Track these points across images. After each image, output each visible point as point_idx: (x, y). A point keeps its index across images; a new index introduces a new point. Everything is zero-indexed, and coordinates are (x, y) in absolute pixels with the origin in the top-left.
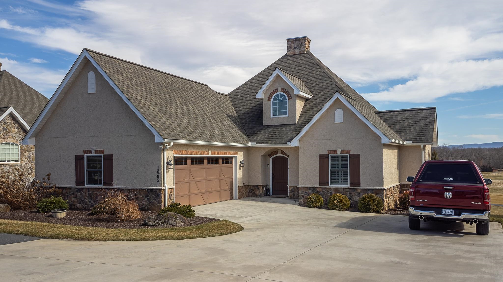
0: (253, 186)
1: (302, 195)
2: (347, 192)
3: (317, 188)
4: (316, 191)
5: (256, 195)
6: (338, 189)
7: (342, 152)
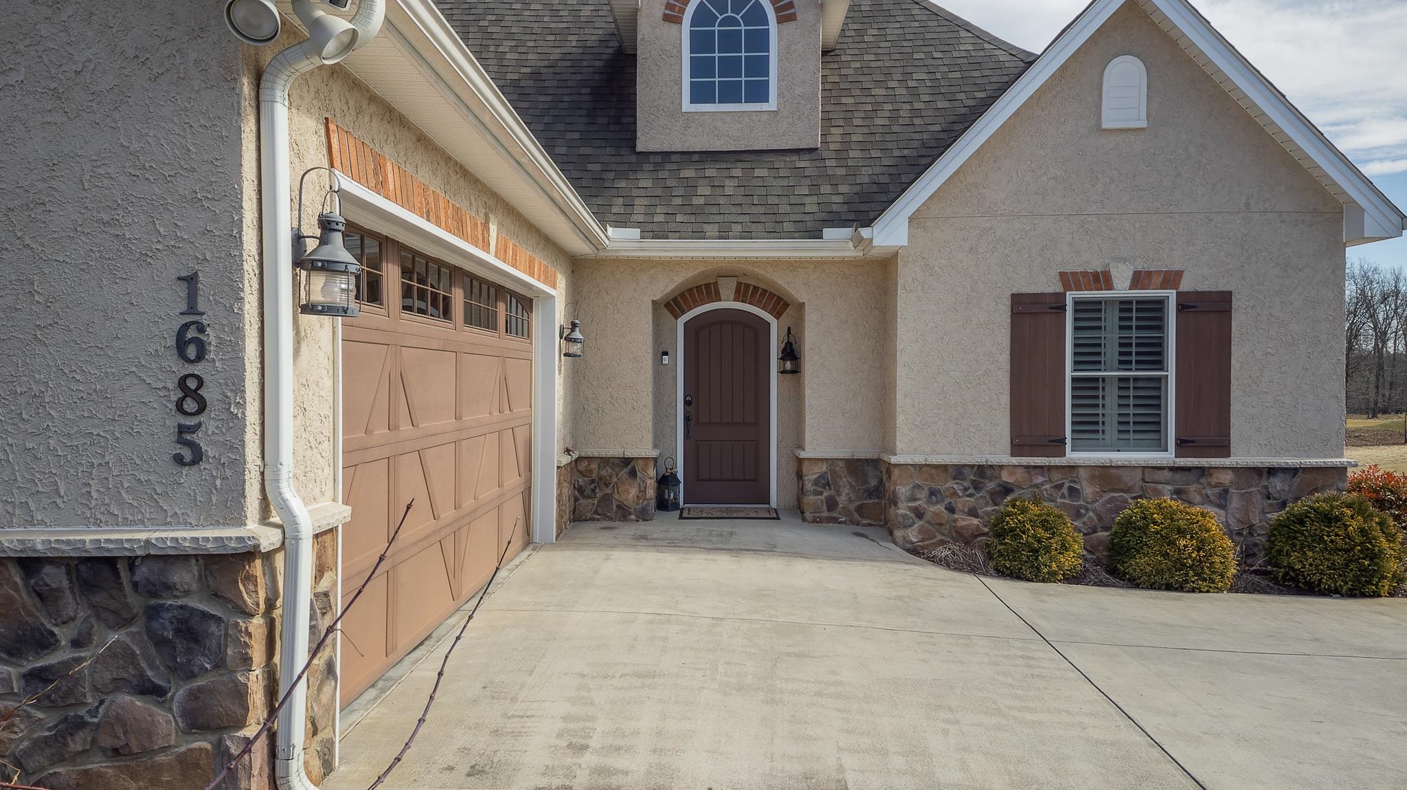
0: (605, 461)
1: (916, 504)
2: (1160, 486)
3: (1001, 467)
4: (991, 485)
5: (619, 507)
6: (1113, 471)
7: (1139, 279)
